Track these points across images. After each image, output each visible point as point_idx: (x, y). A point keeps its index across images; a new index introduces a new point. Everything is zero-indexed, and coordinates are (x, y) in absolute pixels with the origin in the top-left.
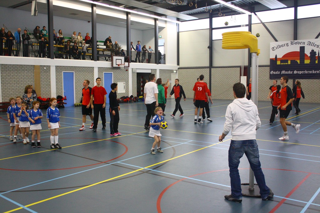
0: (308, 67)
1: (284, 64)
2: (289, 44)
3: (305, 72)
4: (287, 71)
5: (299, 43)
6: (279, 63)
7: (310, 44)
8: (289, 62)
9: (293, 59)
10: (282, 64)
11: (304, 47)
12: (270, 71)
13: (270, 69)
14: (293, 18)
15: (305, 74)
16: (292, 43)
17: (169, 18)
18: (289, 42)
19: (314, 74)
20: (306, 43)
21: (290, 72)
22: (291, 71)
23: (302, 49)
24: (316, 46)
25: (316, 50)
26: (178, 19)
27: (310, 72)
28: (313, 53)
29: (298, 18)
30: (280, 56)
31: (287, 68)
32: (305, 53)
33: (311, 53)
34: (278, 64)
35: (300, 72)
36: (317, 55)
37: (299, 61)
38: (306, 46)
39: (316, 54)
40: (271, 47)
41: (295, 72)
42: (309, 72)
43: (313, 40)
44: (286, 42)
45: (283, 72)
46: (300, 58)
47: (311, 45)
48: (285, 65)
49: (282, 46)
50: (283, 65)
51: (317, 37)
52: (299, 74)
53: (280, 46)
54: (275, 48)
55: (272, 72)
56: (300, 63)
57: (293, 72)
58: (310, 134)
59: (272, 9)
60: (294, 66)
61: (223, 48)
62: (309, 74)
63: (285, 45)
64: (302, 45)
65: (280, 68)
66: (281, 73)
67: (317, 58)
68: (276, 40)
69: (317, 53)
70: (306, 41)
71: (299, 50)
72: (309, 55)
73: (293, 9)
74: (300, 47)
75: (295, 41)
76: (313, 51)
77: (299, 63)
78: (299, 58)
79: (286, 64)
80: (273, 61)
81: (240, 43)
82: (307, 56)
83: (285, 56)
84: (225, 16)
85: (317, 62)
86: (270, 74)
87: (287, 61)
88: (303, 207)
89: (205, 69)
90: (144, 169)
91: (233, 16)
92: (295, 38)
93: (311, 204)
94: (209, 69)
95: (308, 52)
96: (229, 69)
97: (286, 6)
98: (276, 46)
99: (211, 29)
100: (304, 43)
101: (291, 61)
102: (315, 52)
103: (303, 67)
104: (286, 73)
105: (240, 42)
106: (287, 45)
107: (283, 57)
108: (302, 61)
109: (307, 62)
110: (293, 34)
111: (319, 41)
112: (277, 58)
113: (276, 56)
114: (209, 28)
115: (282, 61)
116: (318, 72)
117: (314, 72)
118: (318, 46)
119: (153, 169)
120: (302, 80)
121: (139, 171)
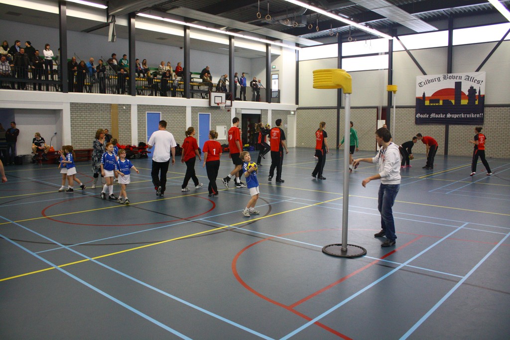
0: (465, 110)
1: (434, 104)
2: (442, 79)
3: (461, 116)
4: (438, 114)
5: (453, 77)
6: (427, 103)
7: (468, 78)
8: (441, 103)
9: (446, 98)
10: (432, 104)
11: (461, 82)
12: (416, 114)
13: (416, 111)
14: (447, 44)
15: (461, 118)
16: (445, 78)
17: (285, 43)
18: (441, 76)
19: (474, 119)
20: (463, 78)
21: (441, 116)
22: (443, 114)
23: (458, 85)
24: (476, 82)
25: (476, 87)
26: (297, 45)
27: (468, 116)
28: (472, 90)
29: (453, 44)
30: (429, 94)
31: (437, 110)
32: (463, 90)
33: (469, 91)
34: (426, 104)
35: (455, 116)
36: (477, 94)
37: (453, 102)
38: (463, 81)
39: (476, 93)
40: (418, 81)
41: (449, 116)
42: (466, 116)
43: (473, 74)
44: (437, 76)
45: (433, 115)
46: (455, 98)
47: (469, 80)
48: (436, 106)
49: (432, 81)
50: (433, 106)
51: (478, 70)
52: (454, 118)
53: (429, 81)
54: (423, 84)
55: (418, 115)
56: (455, 103)
57: (446, 116)
58: (447, 193)
59: (418, 32)
60: (447, 108)
61: (314, 87)
62: (467, 118)
63: (437, 80)
64: (458, 80)
65: (429, 110)
66: (429, 116)
67: (477, 98)
68: (425, 74)
69: (477, 91)
70: (463, 75)
71: (453, 87)
72: (467, 93)
73: (447, 32)
74: (456, 83)
75: (449, 75)
76: (472, 88)
77: (454, 104)
78: (454, 96)
79: (437, 104)
80: (420, 101)
81: (331, 82)
82: (465, 94)
83: (436, 94)
84: (357, 41)
85: (477, 103)
86: (416, 118)
87: (438, 101)
89: (332, 110)
90: (229, 227)
91: (367, 41)
92: (450, 70)
94: (336, 110)
95: (465, 89)
96: (362, 110)
97: (437, 29)
98: (424, 80)
99: (340, 57)
100: (460, 78)
101: (443, 101)
102: (475, 90)
103: (458, 108)
104: (437, 116)
106: (439, 79)
107: (433, 95)
108: (458, 100)
109: (464, 102)
110: (447, 65)
111: (481, 75)
112: (426, 96)
113: (424, 94)
114: (337, 56)
115: (432, 100)
116: (478, 116)
117: (473, 116)
118: (479, 82)
119: (239, 227)
120: (457, 126)
121: (223, 228)
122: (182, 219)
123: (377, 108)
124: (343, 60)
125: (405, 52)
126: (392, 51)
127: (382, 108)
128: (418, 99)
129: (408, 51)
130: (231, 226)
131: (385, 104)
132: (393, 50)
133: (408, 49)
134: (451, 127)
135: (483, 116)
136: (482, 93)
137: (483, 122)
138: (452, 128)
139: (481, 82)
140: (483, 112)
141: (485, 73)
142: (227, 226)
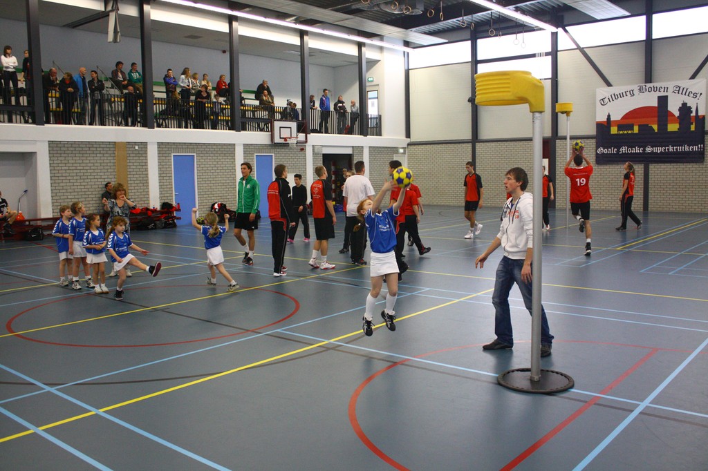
0: (674, 139)
1: (626, 132)
2: (636, 92)
3: (668, 149)
4: (632, 147)
5: (655, 89)
6: (614, 130)
7: (678, 90)
8: (636, 129)
9: (644, 121)
10: (621, 132)
11: (667, 97)
12: (597, 147)
13: (597, 143)
14: (643, 37)
15: (669, 153)
16: (641, 90)
17: (387, 42)
18: (636, 88)
19: (689, 153)
20: (671, 90)
21: (637, 150)
22: (639, 147)
23: (663, 101)
24: (692, 95)
25: (691, 103)
26: (407, 44)
27: (680, 149)
28: (685, 109)
29: (653, 38)
30: (617, 116)
31: (631, 141)
32: (670, 109)
33: (680, 109)
34: (612, 133)
35: (659, 150)
36: (693, 114)
37: (655, 127)
38: (670, 94)
39: (692, 112)
40: (599, 97)
41: (649, 149)
42: (677, 149)
43: (686, 83)
44: (628, 88)
45: (624, 150)
46: (659, 121)
47: (680, 92)
48: (628, 134)
49: (622, 95)
50: (623, 134)
51: (693, 77)
52: (657, 153)
53: (616, 96)
54: (606, 100)
55: (600, 150)
56: (658, 129)
57: (644, 150)
58: (670, 274)
59: (599, 19)
60: (646, 137)
62: (677, 153)
63: (628, 93)
64: (662, 94)
65: (617, 141)
66: (618, 151)
67: (693, 120)
68: (609, 84)
69: (694, 110)
70: (671, 85)
71: (656, 104)
72: (677, 114)
73: (643, 18)
74: (659, 98)
75: (649, 85)
76: (684, 105)
77: (656, 131)
78: (656, 119)
79: (630, 132)
80: (603, 127)
81: (509, 94)
82: (674, 115)
83: (626, 116)
84: (503, 35)
85: (693, 128)
86: (597, 154)
87: (631, 128)
88: (632, 411)
89: (464, 145)
90: (330, 343)
91: (518, 35)
92: (649, 77)
93: (647, 406)
94: (470, 145)
95: (674, 108)
96: (512, 143)
97: (628, 14)
98: (608, 95)
99: (475, 62)
100: (666, 89)
101: (640, 126)
102: (690, 108)
103: (664, 138)
104: (630, 151)
105: (509, 92)
106: (632, 93)
107: (623, 118)
108: (663, 123)
109: (673, 127)
110: (644, 70)
111: (698, 85)
112: (612, 120)
113: (609, 116)
114: (470, 60)
115: (621, 126)
116: (696, 148)
117: (687, 149)
118: (695, 96)
119: (346, 343)
120: (663, 166)
121: (319, 346)
122: (248, 331)
124: (479, 65)
125: (578, 50)
126: (557, 51)
127: (543, 139)
128: (600, 125)
129: (582, 50)
130: (332, 341)
131: (548, 133)
132: (559, 49)
133: (582, 46)
134: (652, 167)
135: (704, 149)
136: (700, 114)
137: (704, 157)
138: (653, 168)
139: (698, 95)
140: (703, 142)
141: (705, 80)
142: (326, 342)
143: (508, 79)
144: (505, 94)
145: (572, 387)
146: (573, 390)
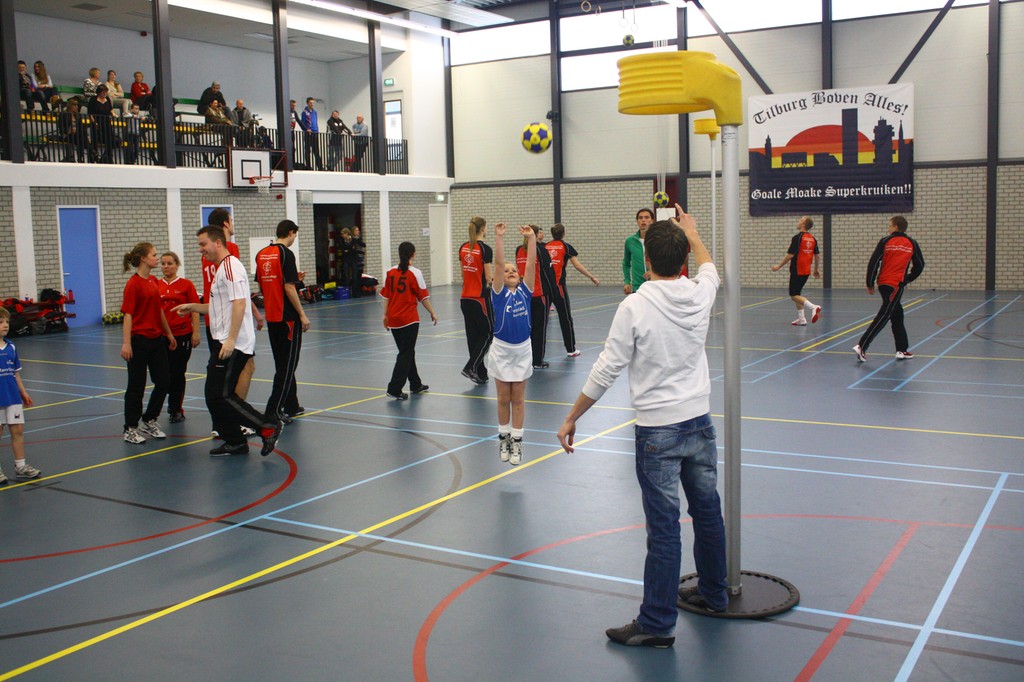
0: (870, 176)
1: (794, 166)
2: (810, 102)
3: (860, 192)
4: (804, 189)
5: (838, 99)
6: (777, 162)
7: (873, 100)
8: (810, 161)
9: (822, 148)
10: (788, 166)
11: (856, 110)
12: (751, 190)
13: (750, 182)
14: (819, 19)
15: (861, 198)
16: (817, 100)
17: (417, 21)
18: (809, 97)
19: (890, 197)
20: (861, 99)
21: (813, 193)
22: (816, 188)
23: (850, 116)
24: (892, 108)
25: (893, 120)
26: (447, 24)
27: (877, 191)
28: (883, 129)
29: (834, 18)
30: (780, 141)
31: (803, 179)
32: (861, 128)
33: (876, 130)
34: (773, 166)
35: (846, 193)
36: (896, 137)
37: (839, 158)
38: (860, 106)
39: (893, 134)
40: (752, 110)
41: (830, 192)
42: (872, 191)
43: (884, 90)
44: (797, 97)
45: (792, 193)
46: (844, 148)
47: (876, 103)
48: (797, 168)
49: (787, 108)
50: (791, 169)
51: (894, 80)
52: (842, 198)
53: (779, 110)
54: (764, 116)
55: (756, 194)
56: (844, 162)
57: (823, 193)
58: (895, 390)
60: (825, 172)
61: (621, 111)
62: (873, 197)
63: (797, 105)
64: (849, 106)
65: (782, 179)
66: (784, 195)
67: (895, 147)
68: (768, 91)
69: (896, 131)
70: (862, 93)
71: (839, 122)
72: (871, 137)
74: (844, 111)
75: (828, 92)
76: (882, 123)
77: (841, 163)
78: (840, 145)
79: (801, 165)
80: (760, 159)
81: (680, 93)
82: (866, 139)
83: (797, 140)
84: (603, 11)
85: (895, 158)
86: (751, 199)
87: (802, 158)
88: (910, 644)
89: (542, 187)
90: (359, 538)
91: (626, 11)
92: (828, 82)
93: (933, 633)
94: (551, 187)
95: (866, 127)
98: (766, 108)
99: (557, 54)
100: (854, 99)
101: (816, 156)
102: (891, 127)
103: (853, 174)
104: (802, 194)
105: (680, 89)
106: (803, 104)
107: (789, 144)
108: (851, 154)
109: (866, 158)
110: (821, 68)
111: (902, 92)
112: (773, 146)
113: (768, 140)
114: (549, 52)
115: (787, 157)
116: (900, 190)
117: (887, 191)
118: (898, 109)
119: (390, 536)
120: (852, 218)
121: (341, 545)
122: (208, 520)
123: (654, 178)
124: (564, 61)
125: (719, 37)
126: (686, 38)
127: (667, 177)
128: (754, 155)
129: (725, 37)
130: (363, 533)
131: (674, 168)
132: (689, 35)
133: (725, 31)
134: (835, 219)
135: (912, 191)
136: (906, 137)
137: (912, 204)
138: (837, 220)
139: (902, 108)
140: (910, 180)
141: (912, 86)
142: (353, 536)
143: (679, 66)
144: (674, 93)
145: (797, 604)
146: (799, 608)
